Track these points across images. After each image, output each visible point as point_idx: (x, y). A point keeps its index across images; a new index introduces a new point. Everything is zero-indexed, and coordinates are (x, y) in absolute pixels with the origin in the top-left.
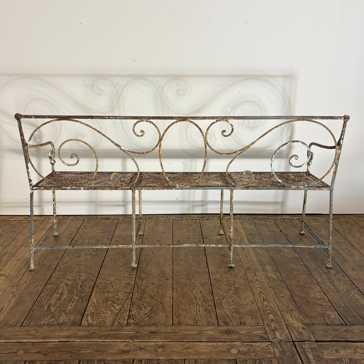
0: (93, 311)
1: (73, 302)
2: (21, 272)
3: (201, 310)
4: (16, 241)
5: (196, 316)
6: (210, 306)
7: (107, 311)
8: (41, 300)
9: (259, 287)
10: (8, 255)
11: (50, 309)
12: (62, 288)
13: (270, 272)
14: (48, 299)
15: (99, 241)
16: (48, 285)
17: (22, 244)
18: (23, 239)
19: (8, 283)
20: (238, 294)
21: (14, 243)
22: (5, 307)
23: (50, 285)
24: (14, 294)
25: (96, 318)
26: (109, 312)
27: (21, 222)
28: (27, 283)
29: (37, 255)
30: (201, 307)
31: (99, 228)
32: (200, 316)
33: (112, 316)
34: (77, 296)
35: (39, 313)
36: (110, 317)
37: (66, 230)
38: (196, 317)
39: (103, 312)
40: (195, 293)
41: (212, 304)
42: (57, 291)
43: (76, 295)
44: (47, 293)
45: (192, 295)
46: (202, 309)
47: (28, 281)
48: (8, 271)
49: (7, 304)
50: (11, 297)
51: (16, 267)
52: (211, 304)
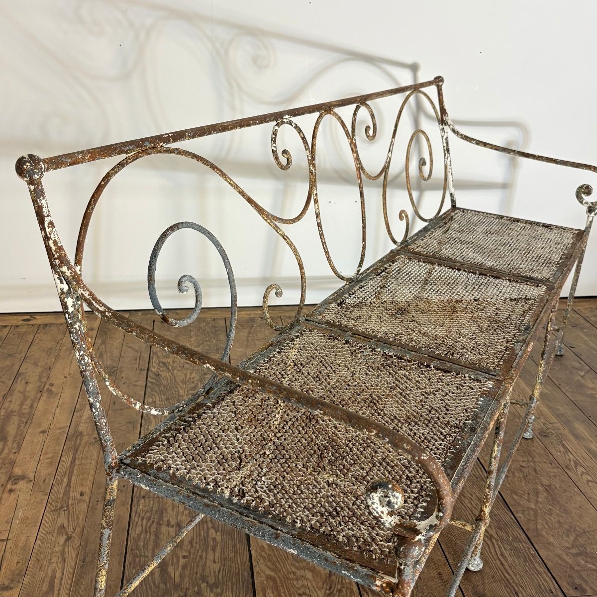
0: (272, 574)
1: (214, 550)
2: (64, 467)
3: (506, 554)
4: (23, 382)
5: (504, 571)
6: (520, 541)
7: (302, 572)
8: (138, 548)
9: (591, 481)
10: (15, 420)
11: (169, 574)
12: (173, 509)
13: (592, 442)
14: (151, 543)
15: (205, 374)
16: (138, 501)
17: (39, 387)
18: (38, 374)
19: (42, 500)
20: (558, 502)
21: (19, 386)
22: (58, 575)
23: (142, 501)
24: (67, 534)
25: (284, 593)
26: (309, 575)
27: (18, 330)
28: (86, 498)
29: (84, 417)
30: (501, 546)
31: (192, 340)
32: (513, 571)
33: (320, 584)
34: (216, 532)
35: (146, 588)
36: (316, 589)
37: (124, 347)
38: (507, 575)
39: (294, 573)
40: (469, 505)
41: (520, 535)
42: (165, 519)
43: (213, 527)
44: (144, 527)
45: (467, 513)
46: (505, 550)
47: (87, 492)
48: (32, 465)
49: (60, 566)
50: (61, 543)
51: (46, 453)
52: (518, 535)
